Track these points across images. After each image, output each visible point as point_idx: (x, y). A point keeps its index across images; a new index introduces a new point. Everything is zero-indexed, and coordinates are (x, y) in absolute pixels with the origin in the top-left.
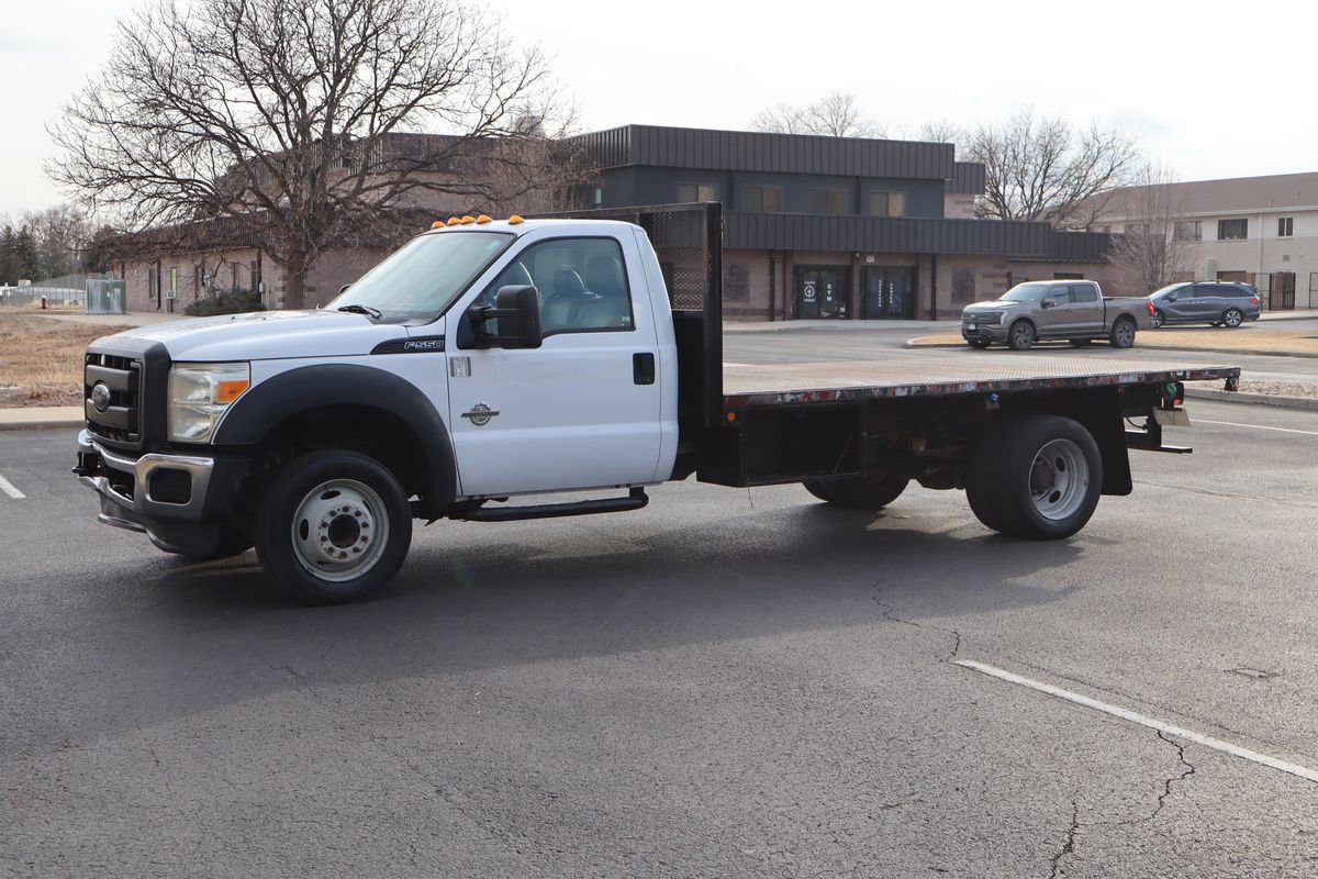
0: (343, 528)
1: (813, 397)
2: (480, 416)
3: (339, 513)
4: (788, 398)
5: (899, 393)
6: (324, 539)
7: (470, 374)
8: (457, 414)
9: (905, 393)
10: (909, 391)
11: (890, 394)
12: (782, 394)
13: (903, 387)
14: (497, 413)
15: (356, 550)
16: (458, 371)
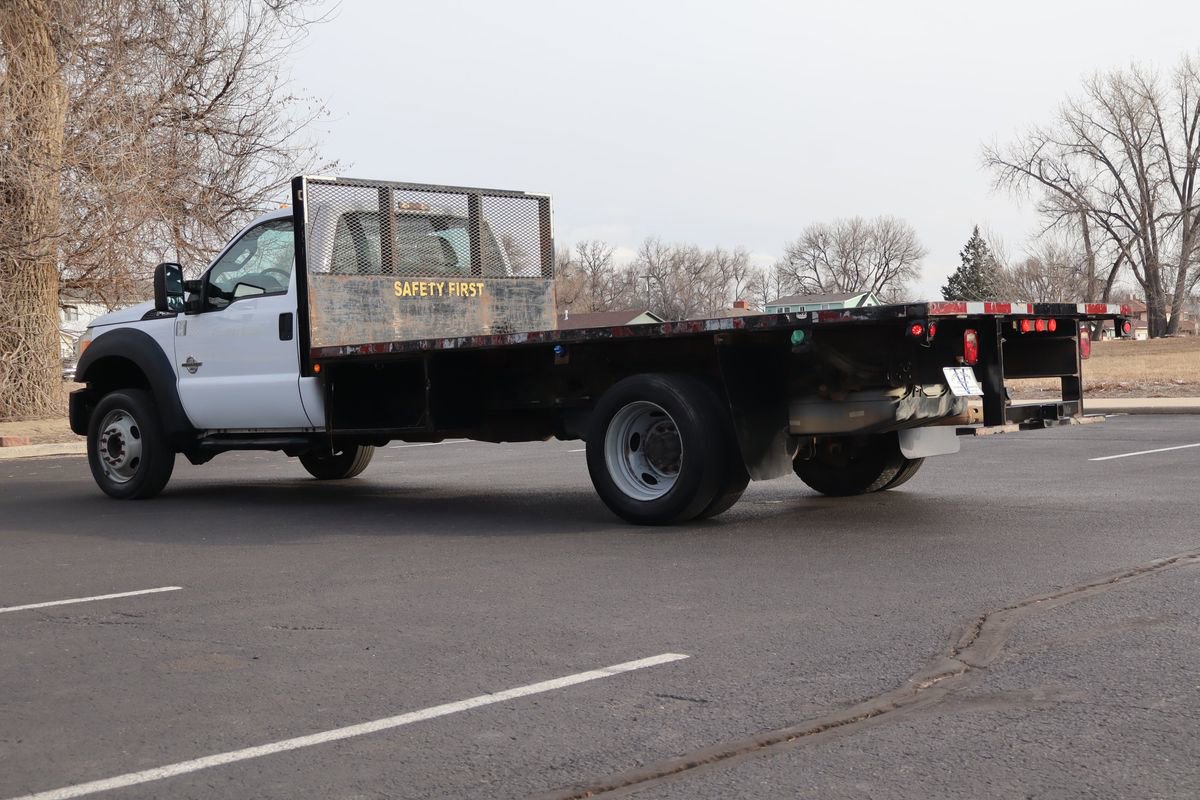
0: (116, 443)
1: (370, 350)
2: (193, 366)
3: (112, 433)
4: (349, 350)
5: (448, 345)
6: (104, 450)
7: (185, 334)
8: (180, 365)
9: (452, 346)
10: (456, 343)
11: (437, 346)
12: (344, 347)
13: (450, 340)
14: (200, 364)
15: (119, 461)
16: (179, 331)
